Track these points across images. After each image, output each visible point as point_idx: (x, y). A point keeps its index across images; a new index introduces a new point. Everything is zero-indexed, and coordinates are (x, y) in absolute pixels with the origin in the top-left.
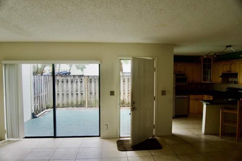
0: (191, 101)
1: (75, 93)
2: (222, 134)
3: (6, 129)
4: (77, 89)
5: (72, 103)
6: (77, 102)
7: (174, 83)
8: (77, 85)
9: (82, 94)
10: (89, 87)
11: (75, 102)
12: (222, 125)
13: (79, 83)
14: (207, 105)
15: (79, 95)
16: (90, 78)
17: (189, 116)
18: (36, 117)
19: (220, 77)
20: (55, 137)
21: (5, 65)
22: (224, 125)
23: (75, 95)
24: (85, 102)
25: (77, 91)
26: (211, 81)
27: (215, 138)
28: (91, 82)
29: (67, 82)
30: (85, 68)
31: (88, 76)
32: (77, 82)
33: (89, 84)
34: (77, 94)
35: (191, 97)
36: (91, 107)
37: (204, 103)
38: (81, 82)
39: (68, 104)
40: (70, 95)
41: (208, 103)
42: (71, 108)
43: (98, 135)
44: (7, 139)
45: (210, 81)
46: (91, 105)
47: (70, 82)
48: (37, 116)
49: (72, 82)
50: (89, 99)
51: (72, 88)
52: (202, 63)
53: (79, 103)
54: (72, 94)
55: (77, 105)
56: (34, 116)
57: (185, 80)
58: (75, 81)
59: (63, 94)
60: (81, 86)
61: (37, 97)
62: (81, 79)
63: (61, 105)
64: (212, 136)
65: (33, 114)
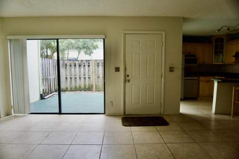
0: (201, 83)
1: (82, 77)
2: (234, 113)
3: (12, 104)
4: (85, 72)
5: (80, 87)
6: (85, 86)
7: (182, 64)
8: (84, 69)
9: (89, 78)
10: (96, 71)
11: (83, 86)
12: (234, 103)
13: (87, 67)
14: (218, 82)
15: (87, 78)
16: (98, 62)
17: (198, 98)
18: (44, 99)
19: (233, 56)
20: (60, 113)
21: (10, 40)
22: (237, 104)
23: (83, 79)
24: (92, 86)
25: (85, 75)
26: (224, 61)
27: (226, 117)
28: (98, 66)
29: (75, 66)
30: (93, 53)
31: (96, 60)
32: (84, 66)
33: (96, 68)
34: (85, 78)
35: (202, 78)
36: (99, 91)
37: (215, 81)
38: (89, 66)
39: (76, 88)
40: (78, 79)
41: (220, 81)
42: (79, 92)
43: (103, 112)
44: (13, 114)
45: (222, 62)
46: (99, 89)
47: (77, 66)
48: (46, 97)
49: (80, 66)
50: (97, 83)
51: (80, 72)
52: (214, 44)
53: (87, 87)
54: (80, 78)
55: (85, 88)
56: (42, 97)
57: (195, 61)
58: (83, 65)
59: (71, 78)
60: (89, 70)
61: (45, 79)
62: (89, 63)
63: (69, 89)
64: (223, 116)
65: (41, 95)
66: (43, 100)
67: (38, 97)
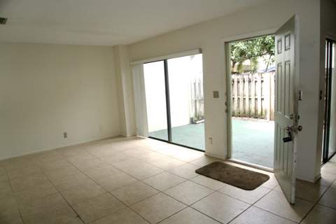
5: (250, 111)
6: (256, 111)
8: (256, 85)
9: (262, 99)
11: (253, 111)
13: (259, 84)
15: (259, 100)
18: (196, 123)
23: (253, 101)
24: (266, 112)
25: (256, 95)
29: (244, 81)
34: (256, 99)
38: (262, 81)
39: (244, 113)
40: (247, 101)
47: (247, 83)
49: (250, 82)
51: (250, 91)
53: (259, 112)
54: (250, 99)
55: (256, 114)
56: (192, 122)
58: (254, 80)
59: (239, 99)
60: (262, 88)
62: (263, 78)
63: (236, 113)
65: (192, 119)
66: (194, 125)
67: (188, 121)
